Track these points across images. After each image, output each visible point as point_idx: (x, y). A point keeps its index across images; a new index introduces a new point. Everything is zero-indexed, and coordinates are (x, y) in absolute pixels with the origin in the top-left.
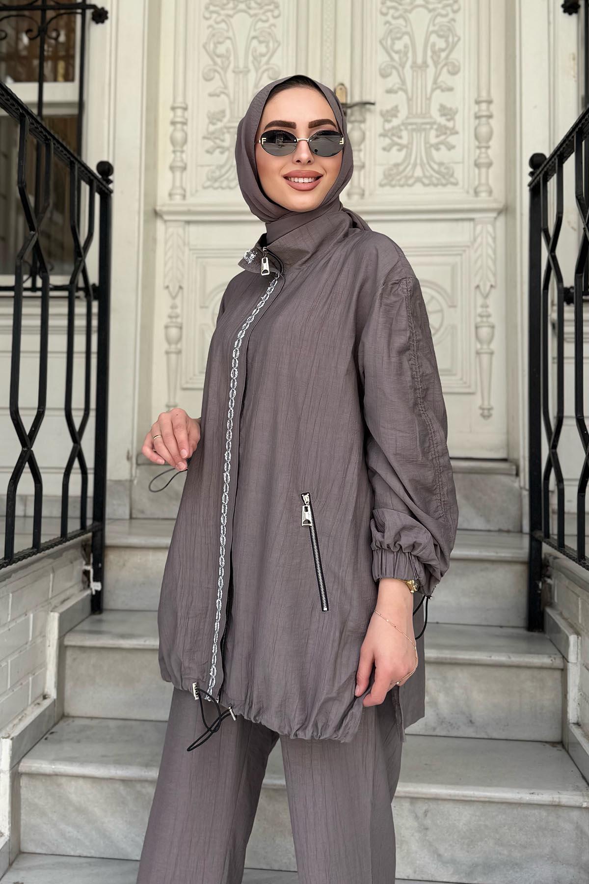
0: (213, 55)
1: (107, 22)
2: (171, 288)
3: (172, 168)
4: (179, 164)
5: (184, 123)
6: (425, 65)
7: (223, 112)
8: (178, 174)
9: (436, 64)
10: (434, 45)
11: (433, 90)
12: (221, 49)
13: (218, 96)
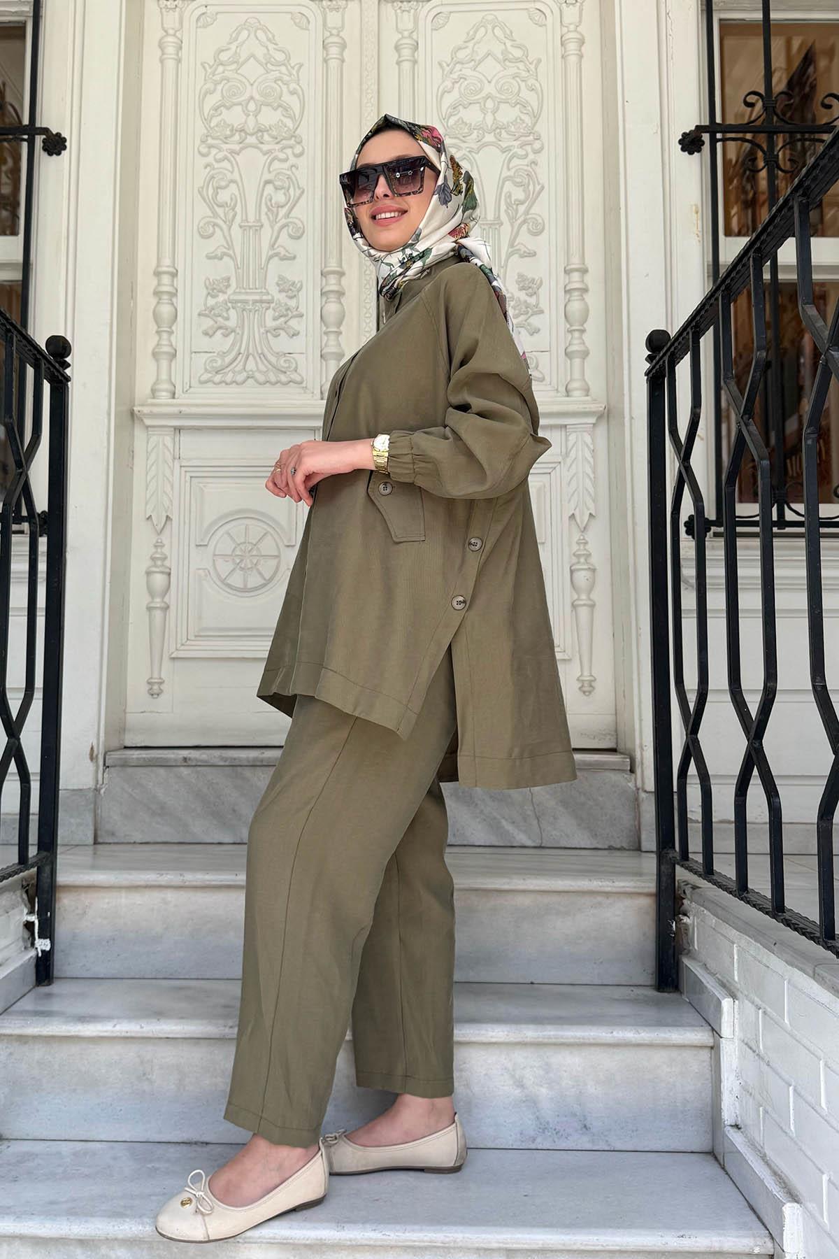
0: (213, 204)
1: (65, 154)
2: (155, 520)
3: (156, 355)
4: (165, 349)
5: (173, 294)
6: (498, 222)
7: (227, 280)
8: (164, 363)
9: (512, 219)
10: (509, 195)
12: (224, 196)
13: (221, 259)
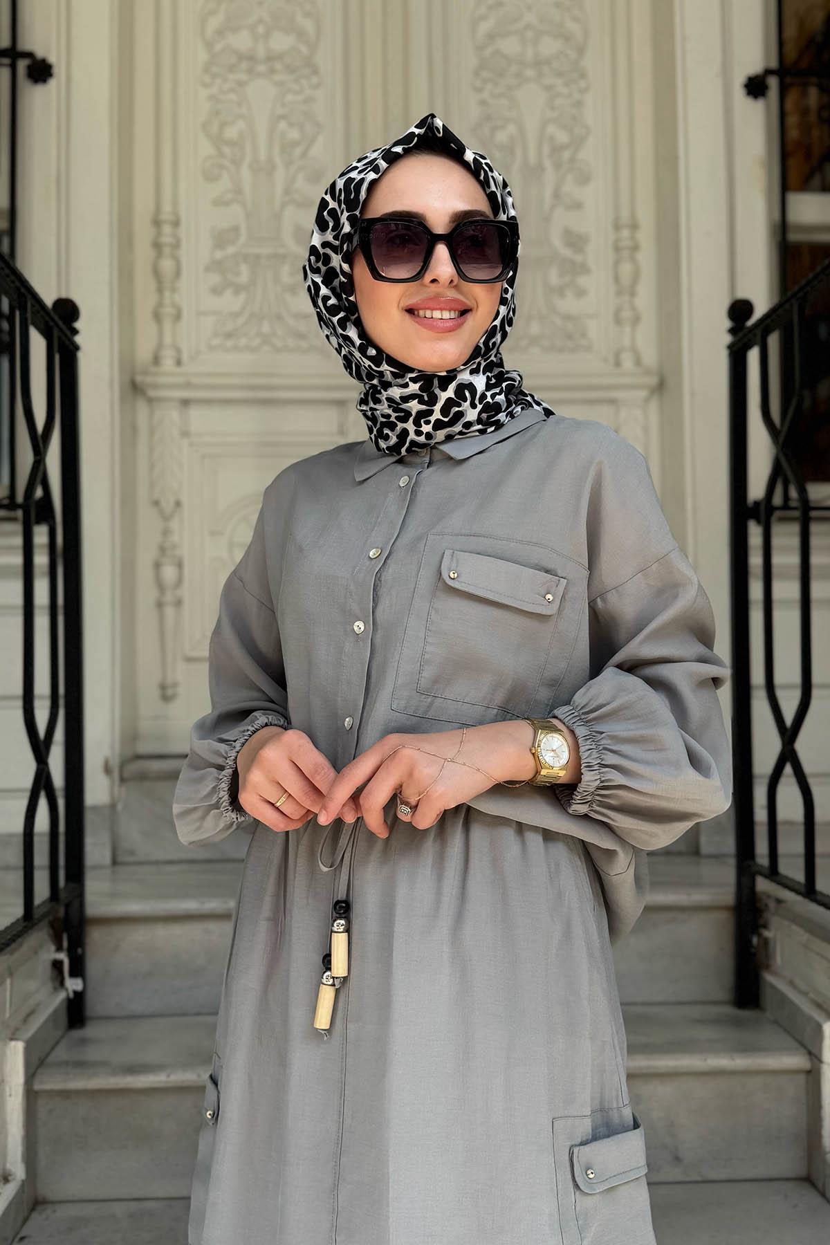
0: (218, 141)
1: (52, 83)
2: (163, 504)
3: (157, 317)
4: (168, 309)
5: (176, 246)
6: (540, 167)
7: (236, 229)
8: (167, 326)
9: (558, 166)
10: (552, 139)
11: (553, 207)
12: (231, 133)
13: (227, 204)
